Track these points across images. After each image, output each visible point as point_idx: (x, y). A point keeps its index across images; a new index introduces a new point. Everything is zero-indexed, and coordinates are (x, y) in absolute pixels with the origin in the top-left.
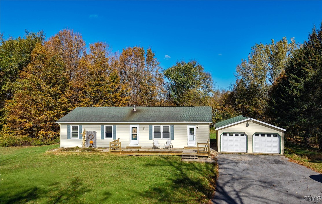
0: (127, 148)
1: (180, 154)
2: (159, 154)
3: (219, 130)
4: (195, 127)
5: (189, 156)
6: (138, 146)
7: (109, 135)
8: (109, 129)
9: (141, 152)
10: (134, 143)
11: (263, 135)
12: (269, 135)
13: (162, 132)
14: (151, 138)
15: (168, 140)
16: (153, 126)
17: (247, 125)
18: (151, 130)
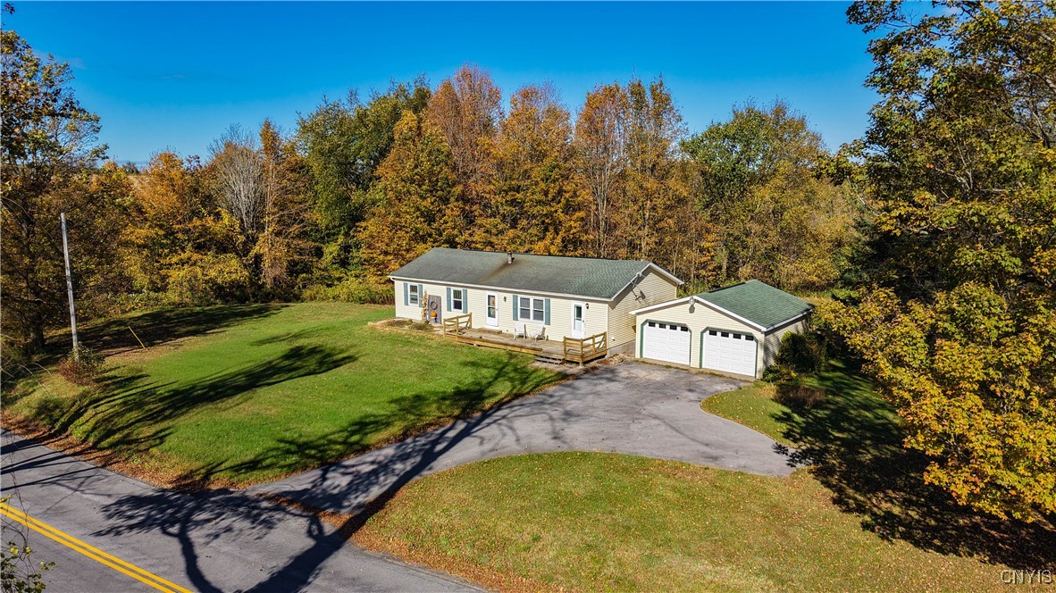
0: (480, 330)
1: (537, 353)
2: (509, 348)
3: (638, 314)
4: (583, 305)
5: (548, 358)
6: (498, 329)
7: (458, 305)
8: (457, 294)
9: (484, 341)
10: (491, 324)
11: (725, 334)
12: (737, 336)
13: (532, 308)
14: (515, 318)
15: (541, 324)
16: (519, 296)
17: (692, 310)
18: (515, 304)
